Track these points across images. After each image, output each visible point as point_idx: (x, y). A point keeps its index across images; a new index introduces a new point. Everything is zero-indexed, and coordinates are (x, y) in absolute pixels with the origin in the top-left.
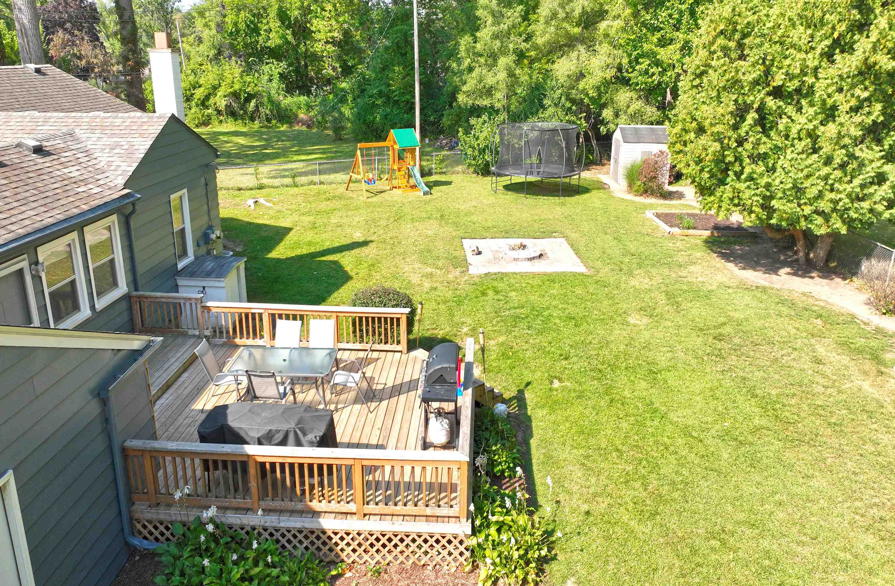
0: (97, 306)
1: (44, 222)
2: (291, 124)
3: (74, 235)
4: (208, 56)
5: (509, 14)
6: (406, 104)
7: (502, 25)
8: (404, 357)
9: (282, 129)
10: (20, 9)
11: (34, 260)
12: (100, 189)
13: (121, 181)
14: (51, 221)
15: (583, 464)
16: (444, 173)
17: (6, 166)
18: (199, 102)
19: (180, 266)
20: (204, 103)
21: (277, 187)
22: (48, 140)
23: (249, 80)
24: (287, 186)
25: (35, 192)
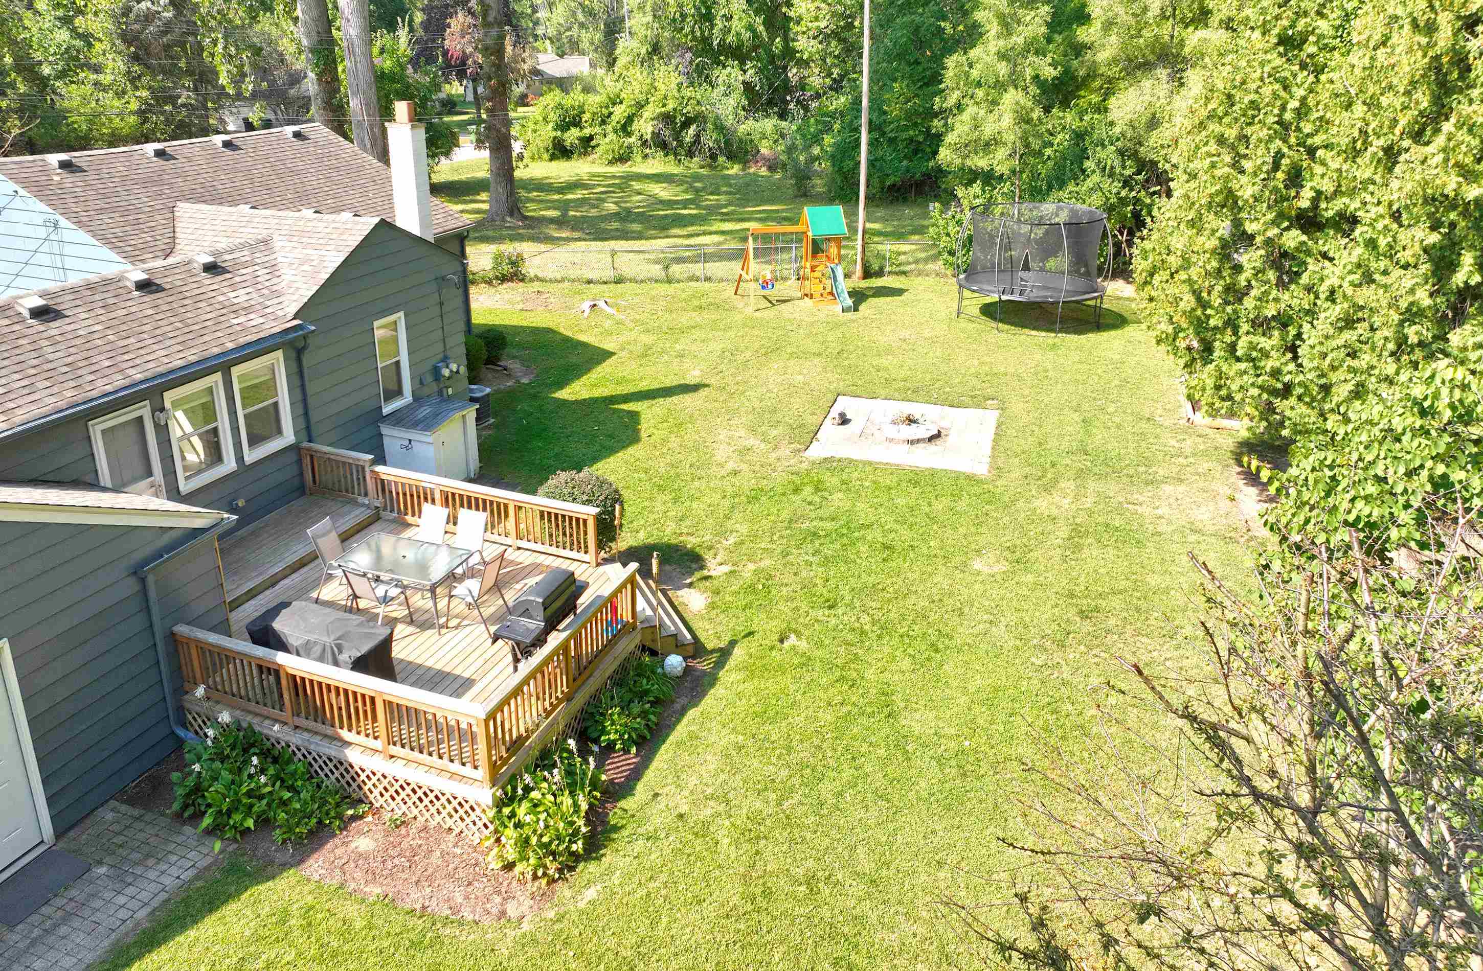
0: (246, 458)
1: (170, 365)
2: (745, 163)
3: (218, 377)
4: (638, 55)
5: (1028, 18)
6: (908, 145)
7: (1014, 38)
8: (591, 570)
9: (730, 172)
10: (348, 19)
11: (159, 406)
12: (261, 320)
13: (293, 309)
14: (180, 363)
15: (728, 756)
16: (904, 273)
17: (164, 290)
18: (619, 126)
19: (386, 410)
20: (625, 128)
21: (642, 281)
22: (232, 251)
23: (689, 94)
24: (656, 281)
25: (179, 325)
